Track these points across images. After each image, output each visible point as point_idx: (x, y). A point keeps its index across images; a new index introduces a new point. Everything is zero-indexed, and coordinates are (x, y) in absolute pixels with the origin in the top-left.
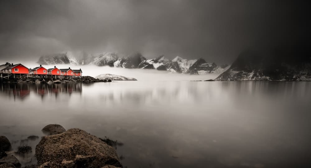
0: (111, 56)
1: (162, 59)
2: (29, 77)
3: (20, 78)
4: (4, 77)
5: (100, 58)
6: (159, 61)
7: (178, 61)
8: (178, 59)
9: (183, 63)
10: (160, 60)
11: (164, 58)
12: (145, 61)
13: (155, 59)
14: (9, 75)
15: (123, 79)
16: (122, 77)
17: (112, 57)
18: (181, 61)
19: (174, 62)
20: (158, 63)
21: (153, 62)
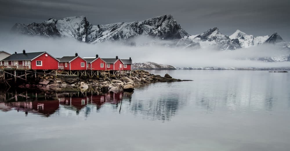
0: (130, 29)
1: (214, 34)
2: (57, 76)
3: (44, 77)
4: (19, 77)
5: (112, 31)
6: (210, 37)
7: (239, 38)
8: (239, 35)
9: (247, 41)
10: (211, 35)
11: (218, 33)
12: (187, 37)
13: (202, 34)
14: (27, 73)
15: (154, 67)
16: (151, 63)
17: (132, 30)
18: (243, 38)
19: (232, 40)
20: (207, 41)
21: (200, 38)
